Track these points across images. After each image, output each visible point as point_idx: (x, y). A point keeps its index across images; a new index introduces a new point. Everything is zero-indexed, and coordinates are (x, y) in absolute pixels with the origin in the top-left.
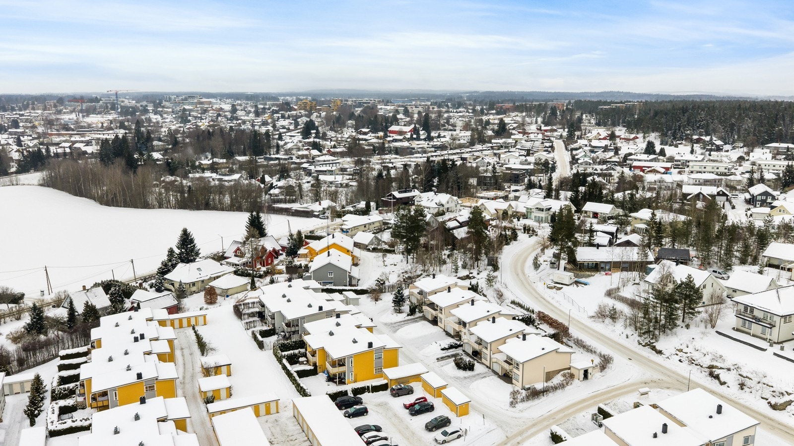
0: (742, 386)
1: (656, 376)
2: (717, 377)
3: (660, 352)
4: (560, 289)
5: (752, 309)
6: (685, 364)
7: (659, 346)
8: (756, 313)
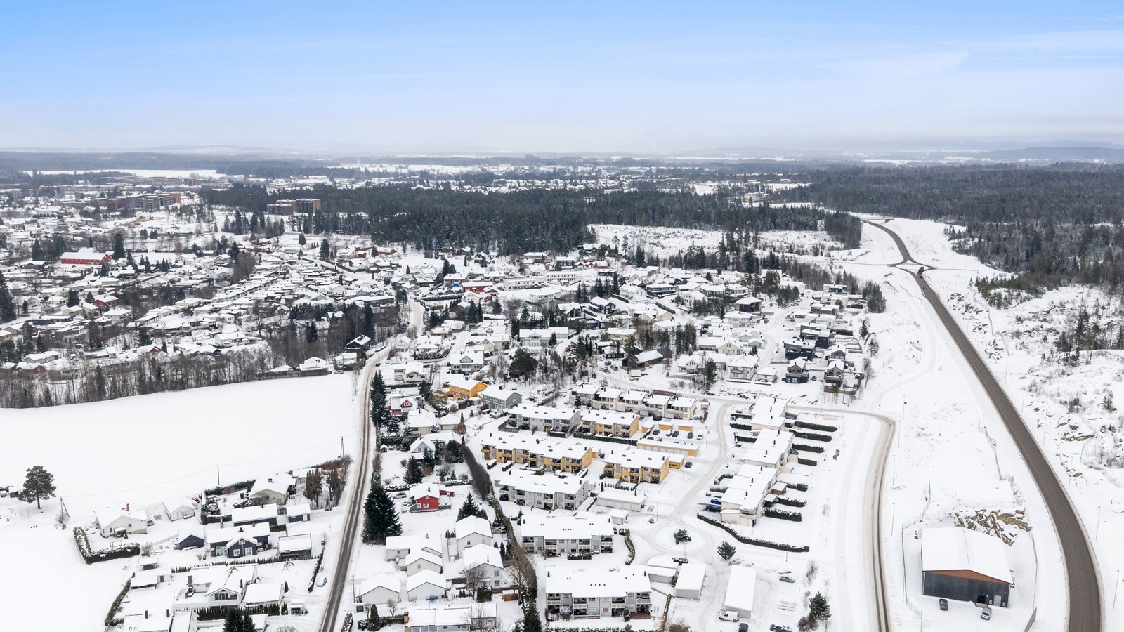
0: (755, 397)
1: (726, 403)
2: (744, 397)
3: (713, 394)
4: (638, 379)
5: (737, 367)
6: (727, 395)
7: (711, 392)
8: (739, 369)
